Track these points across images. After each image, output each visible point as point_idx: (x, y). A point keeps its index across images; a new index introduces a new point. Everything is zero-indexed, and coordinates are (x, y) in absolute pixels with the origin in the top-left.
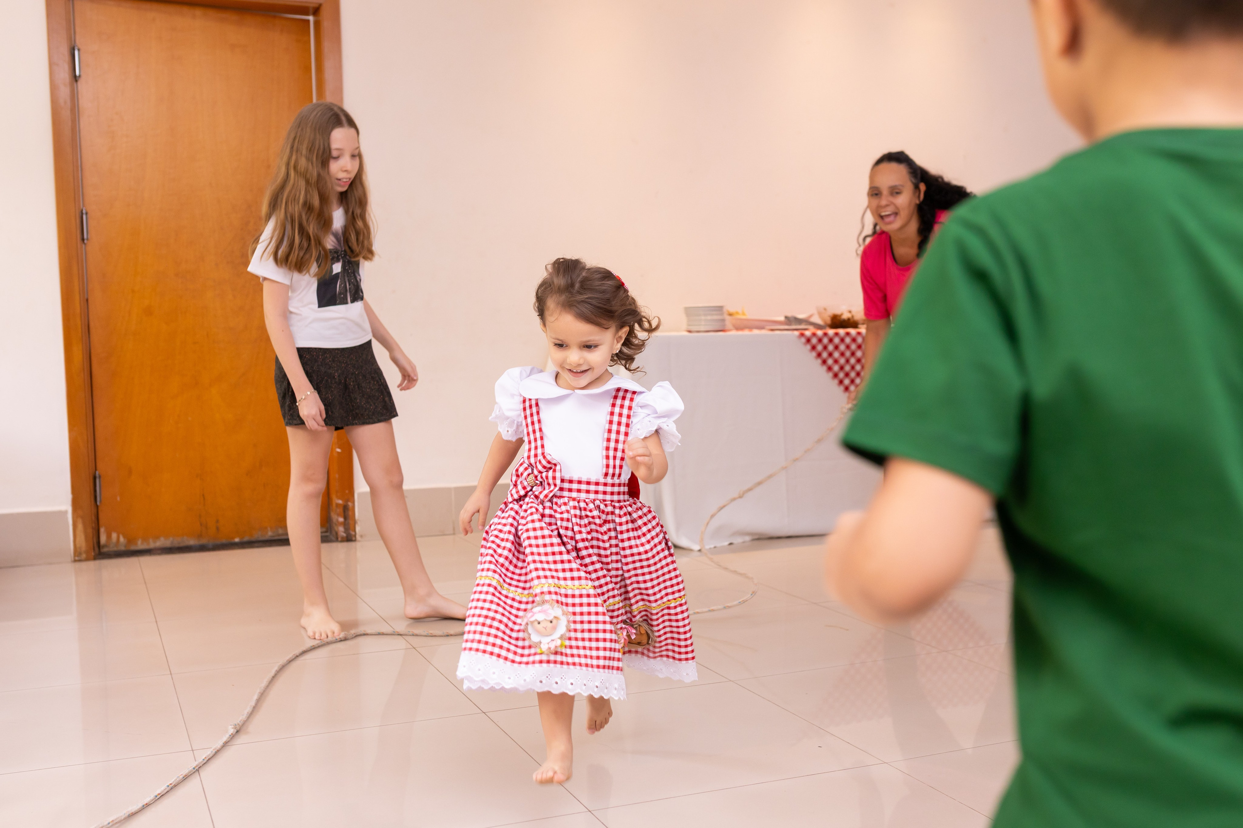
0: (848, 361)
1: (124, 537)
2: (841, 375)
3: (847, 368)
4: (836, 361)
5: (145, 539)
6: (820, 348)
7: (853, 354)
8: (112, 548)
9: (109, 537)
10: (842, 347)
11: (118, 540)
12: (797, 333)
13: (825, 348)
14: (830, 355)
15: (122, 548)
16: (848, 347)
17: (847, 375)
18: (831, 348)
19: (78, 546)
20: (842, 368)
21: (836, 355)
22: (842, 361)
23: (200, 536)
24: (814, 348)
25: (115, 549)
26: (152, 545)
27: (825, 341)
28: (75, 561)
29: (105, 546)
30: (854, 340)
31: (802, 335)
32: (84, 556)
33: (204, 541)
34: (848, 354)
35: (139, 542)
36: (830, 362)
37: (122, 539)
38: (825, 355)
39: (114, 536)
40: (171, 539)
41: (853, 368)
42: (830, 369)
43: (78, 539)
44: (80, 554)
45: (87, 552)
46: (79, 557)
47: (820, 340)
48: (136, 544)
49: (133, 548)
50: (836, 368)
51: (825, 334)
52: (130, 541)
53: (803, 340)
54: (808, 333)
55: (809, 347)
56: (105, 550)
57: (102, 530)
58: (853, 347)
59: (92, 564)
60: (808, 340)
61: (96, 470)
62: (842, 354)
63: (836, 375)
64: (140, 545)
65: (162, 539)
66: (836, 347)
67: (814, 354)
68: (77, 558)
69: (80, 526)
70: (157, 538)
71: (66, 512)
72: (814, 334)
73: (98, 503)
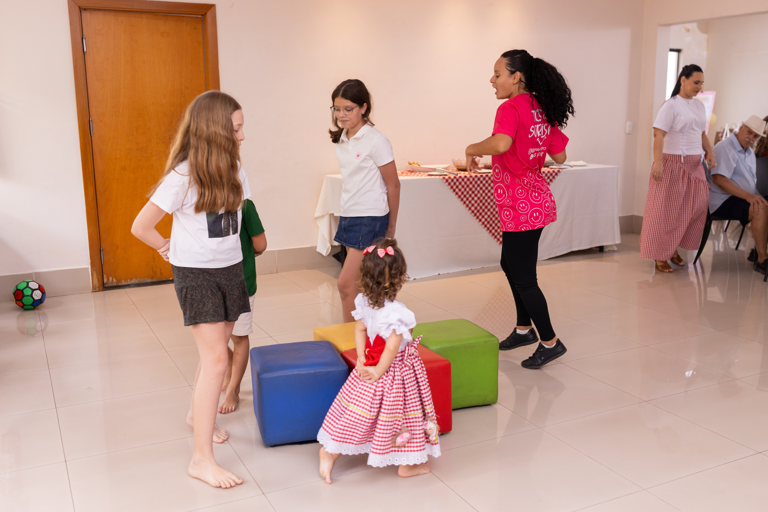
0: (465, 190)
1: (115, 279)
2: (462, 196)
3: (465, 193)
4: (460, 190)
5: (126, 280)
6: (452, 184)
7: (468, 186)
8: (110, 285)
9: (108, 279)
10: (463, 183)
11: (112, 281)
12: (441, 177)
13: (455, 184)
14: (457, 187)
15: (115, 285)
16: (466, 183)
17: (465, 196)
18: (457, 184)
19: (94, 284)
20: (462, 193)
21: (460, 187)
22: (463, 190)
23: (152, 278)
24: (449, 184)
25: (111, 285)
26: (129, 283)
27: (455, 180)
28: (93, 292)
29: (106, 284)
30: (468, 180)
31: (444, 178)
32: (97, 289)
33: (155, 280)
34: (465, 186)
35: (123, 281)
36: (457, 190)
37: (114, 280)
38: (455, 187)
39: (111, 278)
40: (139, 279)
41: (468, 193)
42: (457, 194)
43: (94, 281)
44: (96, 288)
45: (99, 287)
46: (95, 290)
47: (452, 180)
48: (122, 282)
49: (120, 284)
50: (460, 193)
51: (455, 177)
52: (118, 281)
53: (445, 180)
54: (447, 177)
55: (447, 184)
56: (107, 285)
57: (105, 276)
58: (468, 183)
59: (102, 293)
60: (447, 181)
61: (101, 247)
62: (463, 187)
63: (460, 197)
64: (123, 283)
65: (134, 279)
66: (460, 183)
67: (450, 187)
68: (94, 290)
69: (95, 275)
70: (131, 279)
71: (88, 268)
72: (450, 178)
73: (102, 263)
